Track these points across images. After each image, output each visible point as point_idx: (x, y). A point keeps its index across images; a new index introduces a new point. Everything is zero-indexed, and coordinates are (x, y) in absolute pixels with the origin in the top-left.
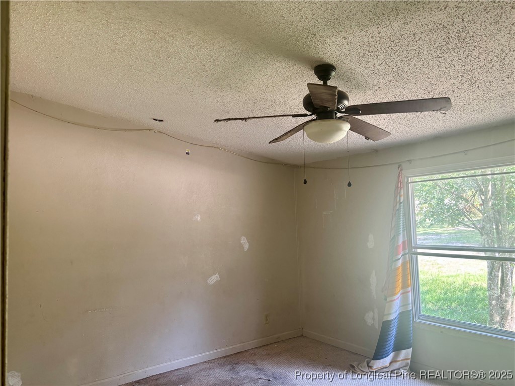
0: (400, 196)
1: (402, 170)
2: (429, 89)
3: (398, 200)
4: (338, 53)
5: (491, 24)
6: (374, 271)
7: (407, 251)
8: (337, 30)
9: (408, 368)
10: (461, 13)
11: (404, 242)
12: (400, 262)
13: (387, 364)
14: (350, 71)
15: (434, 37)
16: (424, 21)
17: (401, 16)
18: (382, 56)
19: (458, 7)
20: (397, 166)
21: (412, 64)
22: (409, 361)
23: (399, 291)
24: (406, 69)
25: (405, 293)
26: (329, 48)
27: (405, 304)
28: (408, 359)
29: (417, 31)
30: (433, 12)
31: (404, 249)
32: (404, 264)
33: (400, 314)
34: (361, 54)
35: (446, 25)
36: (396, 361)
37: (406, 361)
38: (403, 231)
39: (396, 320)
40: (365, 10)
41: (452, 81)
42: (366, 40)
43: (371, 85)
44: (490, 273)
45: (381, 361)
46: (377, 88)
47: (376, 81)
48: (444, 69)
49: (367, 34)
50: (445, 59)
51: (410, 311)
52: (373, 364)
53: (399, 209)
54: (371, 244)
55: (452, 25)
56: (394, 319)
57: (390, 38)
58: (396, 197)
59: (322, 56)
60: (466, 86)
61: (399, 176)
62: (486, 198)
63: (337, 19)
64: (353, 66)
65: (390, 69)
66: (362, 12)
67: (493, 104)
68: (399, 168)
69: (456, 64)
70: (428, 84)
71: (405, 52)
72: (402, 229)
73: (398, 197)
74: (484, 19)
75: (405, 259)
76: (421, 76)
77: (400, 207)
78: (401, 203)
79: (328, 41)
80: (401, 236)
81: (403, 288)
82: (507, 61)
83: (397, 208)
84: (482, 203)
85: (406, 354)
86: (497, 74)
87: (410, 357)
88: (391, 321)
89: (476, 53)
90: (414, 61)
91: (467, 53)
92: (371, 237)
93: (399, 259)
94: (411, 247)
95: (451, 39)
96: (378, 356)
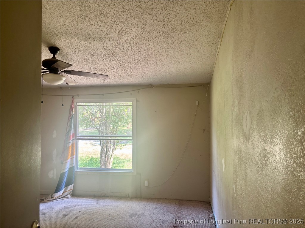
0: (73, 112)
1: (74, 99)
2: (96, 67)
3: (71, 113)
4: (64, 45)
5: (124, 53)
6: (55, 149)
7: (74, 138)
8: (68, 37)
9: (71, 194)
10: (116, 47)
11: (73, 134)
12: (71, 143)
13: (61, 194)
14: (66, 53)
15: (105, 51)
16: (103, 45)
17: (96, 41)
18: (83, 51)
19: (116, 45)
20: (72, 97)
21: (93, 57)
22: (72, 190)
23: (70, 157)
24: (90, 58)
25: (72, 159)
26: (61, 42)
27: (72, 164)
28: (71, 189)
29: (100, 48)
30: (107, 44)
31: (73, 137)
32: (73, 145)
33: (69, 168)
34: (74, 48)
35: (110, 49)
36: (66, 192)
37: (70, 191)
38: (73, 128)
39: (67, 172)
40: (83, 35)
41: (105, 67)
42: (79, 44)
43: (73, 60)
44: (102, 149)
45: (59, 193)
46: (75, 62)
47: (76, 59)
48: (104, 62)
49: (80, 43)
50: (106, 59)
51: (74, 167)
52: (54, 195)
53: (72, 118)
54: (54, 136)
55: (112, 49)
56: (67, 171)
57: (89, 46)
58: (70, 112)
59: (55, 44)
60: (110, 69)
61: (72, 102)
62: (103, 115)
63: (70, 34)
64: (68, 51)
65: (84, 57)
66: (82, 35)
67: (117, 78)
68: (72, 98)
69: (109, 62)
70: (96, 65)
71: (92, 53)
72: (72, 128)
73: (72, 112)
74: (122, 51)
75: (73, 142)
76: (95, 62)
77: (72, 117)
78: (73, 115)
79: (62, 39)
80: (72, 131)
81: (71, 156)
82: (125, 65)
83: (71, 117)
84: (100, 117)
85: (71, 187)
86: (121, 68)
87: (72, 188)
88: (65, 172)
89: (117, 60)
90: (94, 56)
91: (114, 59)
92: (55, 132)
93: (70, 142)
94: (76, 136)
95: (110, 54)
96: (57, 191)
